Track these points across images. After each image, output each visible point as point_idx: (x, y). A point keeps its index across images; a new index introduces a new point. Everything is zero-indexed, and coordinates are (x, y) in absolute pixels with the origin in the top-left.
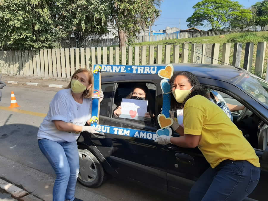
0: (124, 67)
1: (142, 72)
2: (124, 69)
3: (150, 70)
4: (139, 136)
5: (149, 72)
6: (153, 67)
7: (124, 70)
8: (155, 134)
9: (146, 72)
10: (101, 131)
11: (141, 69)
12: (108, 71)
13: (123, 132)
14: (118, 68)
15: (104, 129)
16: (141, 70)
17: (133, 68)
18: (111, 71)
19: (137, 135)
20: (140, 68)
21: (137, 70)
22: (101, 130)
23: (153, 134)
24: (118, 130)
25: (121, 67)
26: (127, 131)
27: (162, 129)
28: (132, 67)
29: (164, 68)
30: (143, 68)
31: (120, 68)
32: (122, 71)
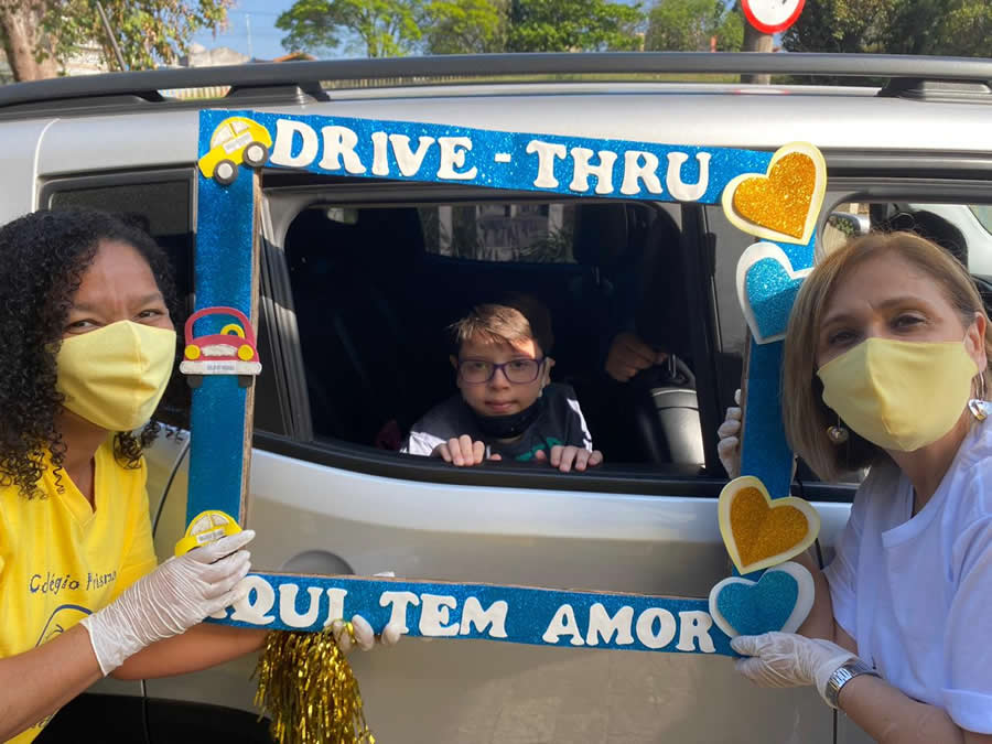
0: (467, 142)
1: (605, 187)
2: (460, 159)
3: (662, 172)
4: (584, 635)
5: (655, 187)
6: (683, 157)
7: (466, 168)
8: (697, 614)
9: (630, 188)
10: (272, 619)
11: (595, 161)
12: (329, 164)
13: (456, 616)
14: (414, 146)
15: (302, 605)
16: (593, 169)
17: (536, 154)
18: (355, 166)
19: (565, 631)
20: (589, 153)
21: (564, 168)
22: (275, 610)
23: (681, 614)
24: (416, 602)
25: (442, 140)
26: (485, 606)
27: (747, 576)
28: (530, 149)
29: (762, 169)
30: (608, 157)
31: (435, 151)
32: (446, 173)
